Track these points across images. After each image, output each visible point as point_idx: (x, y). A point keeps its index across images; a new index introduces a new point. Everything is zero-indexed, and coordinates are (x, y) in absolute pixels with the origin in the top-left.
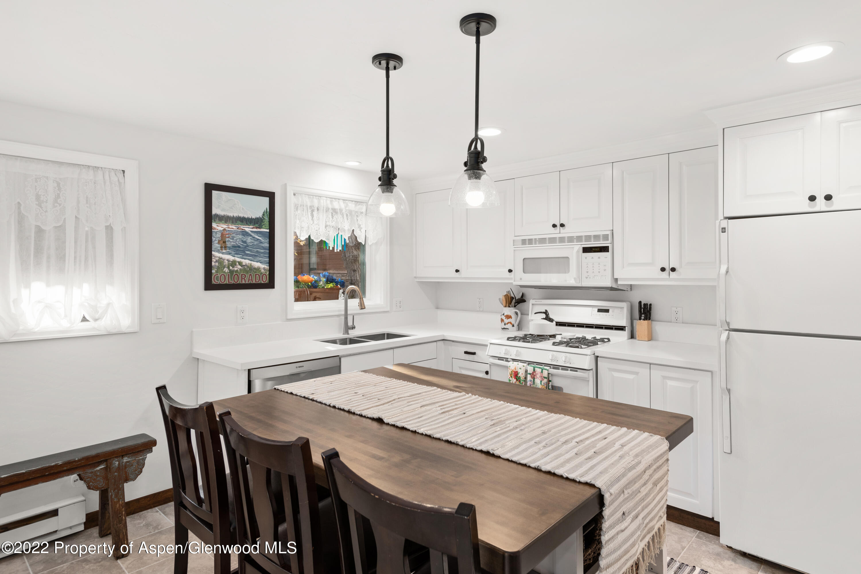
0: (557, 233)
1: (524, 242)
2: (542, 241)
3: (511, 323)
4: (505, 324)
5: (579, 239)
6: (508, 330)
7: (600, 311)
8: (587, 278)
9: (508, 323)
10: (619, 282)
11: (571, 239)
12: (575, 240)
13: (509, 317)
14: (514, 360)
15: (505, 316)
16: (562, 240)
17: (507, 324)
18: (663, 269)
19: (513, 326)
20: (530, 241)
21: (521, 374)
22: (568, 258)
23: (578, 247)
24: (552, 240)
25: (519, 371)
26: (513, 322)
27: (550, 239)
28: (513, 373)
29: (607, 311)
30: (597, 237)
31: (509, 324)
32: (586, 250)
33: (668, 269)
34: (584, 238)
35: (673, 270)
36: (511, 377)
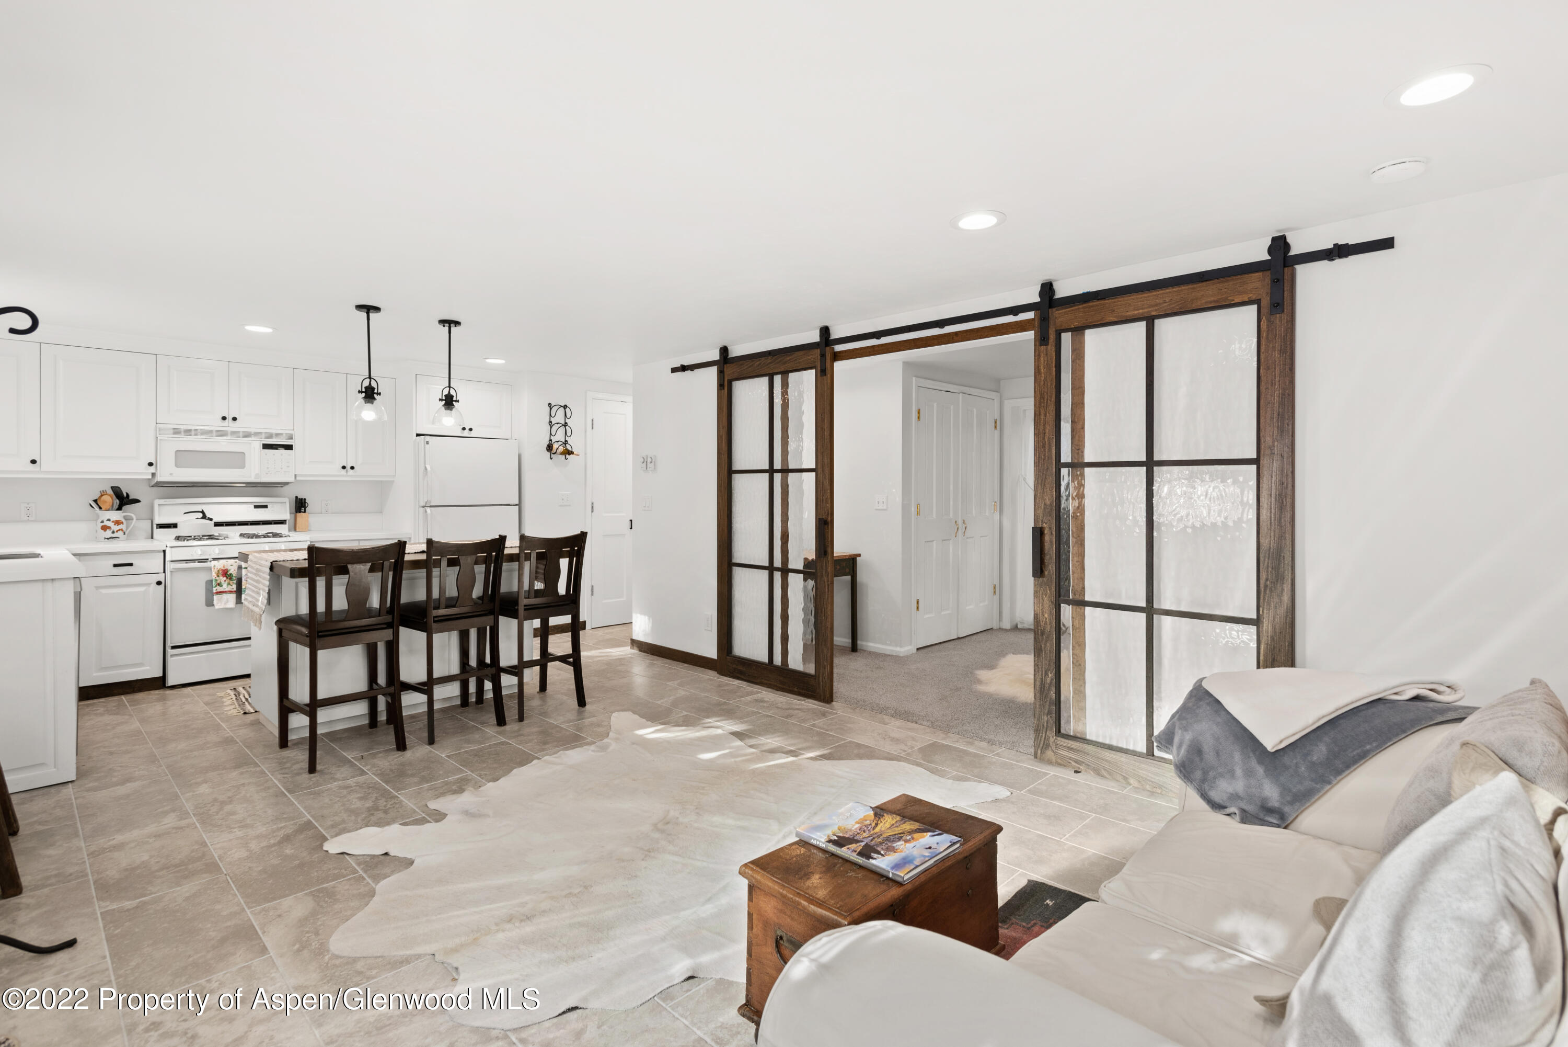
0: (229, 426)
1: (177, 432)
2: (208, 433)
3: (122, 530)
4: (113, 532)
5: (258, 435)
6: (118, 539)
7: (256, 507)
8: (267, 473)
9: (119, 530)
10: (298, 478)
11: (247, 435)
12: (253, 436)
13: (118, 523)
14: (214, 559)
15: (113, 522)
16: (235, 434)
17: (117, 531)
18: (344, 467)
19: (124, 534)
20: (188, 432)
21: (233, 571)
22: (243, 453)
23: (257, 444)
24: (221, 433)
25: (229, 568)
26: (124, 530)
27: (218, 431)
28: (221, 572)
29: (266, 507)
30: (279, 435)
31: (120, 532)
32: (266, 446)
33: (348, 467)
34: (263, 435)
35: (352, 468)
36: (218, 576)
